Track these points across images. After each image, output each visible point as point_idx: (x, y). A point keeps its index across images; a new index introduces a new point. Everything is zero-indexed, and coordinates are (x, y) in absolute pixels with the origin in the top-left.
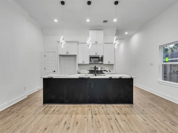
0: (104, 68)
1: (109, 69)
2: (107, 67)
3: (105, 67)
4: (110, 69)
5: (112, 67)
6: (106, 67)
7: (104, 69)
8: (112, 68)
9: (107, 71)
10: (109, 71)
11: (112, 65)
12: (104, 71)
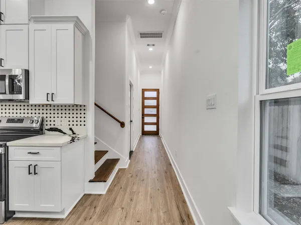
0: (52, 119)
1: (71, 123)
2: (64, 115)
3: (56, 115)
4: (75, 123)
5: (83, 115)
6: (60, 115)
7: (52, 123)
8: (83, 119)
9: (60, 131)
10: (71, 129)
11: (83, 108)
12: (51, 130)
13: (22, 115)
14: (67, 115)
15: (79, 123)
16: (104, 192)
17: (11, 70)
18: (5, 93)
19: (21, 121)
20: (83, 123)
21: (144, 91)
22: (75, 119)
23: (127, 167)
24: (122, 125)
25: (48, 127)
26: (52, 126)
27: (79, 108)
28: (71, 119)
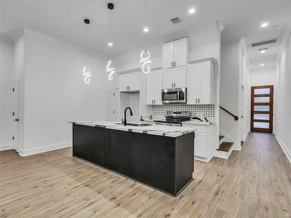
0: (195, 112)
1: (205, 115)
2: (201, 111)
3: (197, 110)
4: (208, 115)
5: (213, 111)
6: (199, 110)
7: (195, 114)
8: (213, 113)
9: (199, 119)
10: (205, 118)
11: (213, 106)
12: (194, 118)
13: (181, 110)
14: (203, 111)
15: (210, 115)
16: (227, 158)
17: (180, 89)
18: (177, 99)
19: (180, 113)
20: (212, 115)
21: (253, 89)
22: (208, 113)
23: (240, 150)
24: (236, 118)
25: (193, 117)
26: (195, 116)
27: (210, 106)
28: (205, 113)
